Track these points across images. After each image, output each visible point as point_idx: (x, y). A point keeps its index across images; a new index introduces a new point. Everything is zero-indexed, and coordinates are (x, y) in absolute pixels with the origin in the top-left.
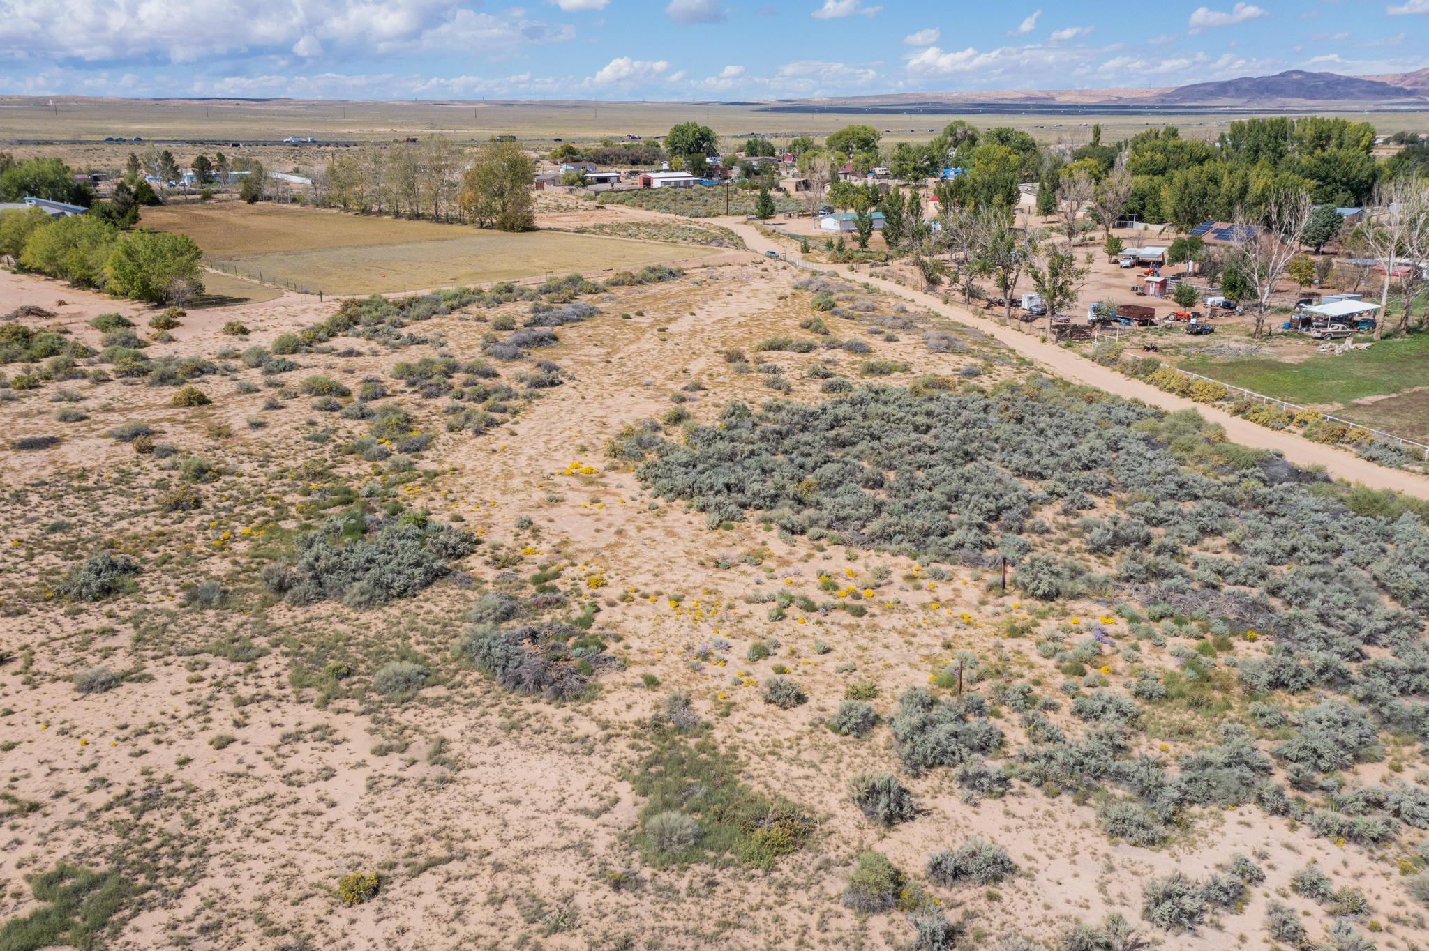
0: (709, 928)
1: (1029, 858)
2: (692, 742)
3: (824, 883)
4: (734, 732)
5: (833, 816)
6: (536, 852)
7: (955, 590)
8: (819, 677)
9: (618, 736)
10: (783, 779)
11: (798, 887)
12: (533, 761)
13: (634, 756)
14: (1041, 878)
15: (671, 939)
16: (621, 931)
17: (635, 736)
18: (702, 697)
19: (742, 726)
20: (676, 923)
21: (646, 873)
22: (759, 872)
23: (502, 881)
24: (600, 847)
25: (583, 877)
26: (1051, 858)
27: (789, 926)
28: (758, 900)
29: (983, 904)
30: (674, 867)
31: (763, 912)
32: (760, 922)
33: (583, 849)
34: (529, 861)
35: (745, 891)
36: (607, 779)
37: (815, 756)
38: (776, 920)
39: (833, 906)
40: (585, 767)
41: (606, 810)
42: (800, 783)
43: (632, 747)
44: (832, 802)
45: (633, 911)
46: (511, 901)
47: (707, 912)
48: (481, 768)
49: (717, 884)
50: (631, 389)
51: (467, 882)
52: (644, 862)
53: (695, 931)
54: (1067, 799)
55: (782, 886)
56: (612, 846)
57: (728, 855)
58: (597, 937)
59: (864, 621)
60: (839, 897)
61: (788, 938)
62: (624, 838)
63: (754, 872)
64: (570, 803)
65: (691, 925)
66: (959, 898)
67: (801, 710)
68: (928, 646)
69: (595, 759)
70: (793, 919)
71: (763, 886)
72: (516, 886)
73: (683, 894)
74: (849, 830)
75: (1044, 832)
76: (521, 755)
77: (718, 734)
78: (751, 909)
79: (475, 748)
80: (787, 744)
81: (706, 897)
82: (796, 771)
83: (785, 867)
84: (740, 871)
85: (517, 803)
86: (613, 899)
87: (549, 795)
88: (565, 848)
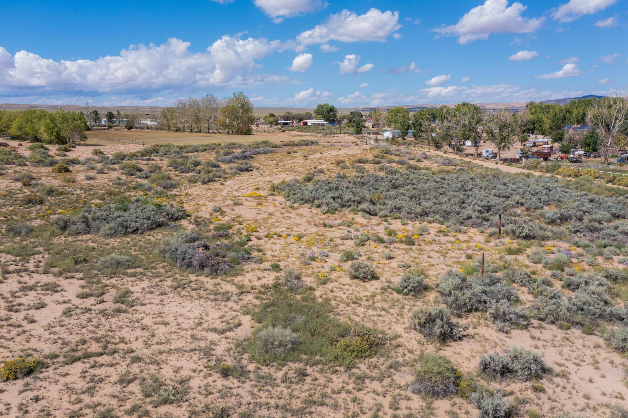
0: (296, 404)
1: (560, 365)
2: (299, 297)
3: (395, 377)
4: (329, 292)
5: (399, 336)
6: (170, 352)
7: (469, 236)
8: (387, 269)
9: (249, 292)
10: (362, 316)
11: (373, 379)
12: (186, 303)
13: (258, 302)
14: (574, 378)
15: (264, 412)
16: (222, 404)
17: (260, 292)
18: (309, 276)
19: (335, 289)
20: (269, 400)
21: (251, 367)
22: (342, 369)
23: (135, 369)
24: (219, 351)
25: (202, 368)
26: (578, 365)
27: (365, 405)
28: (340, 386)
29: (530, 394)
30: (275, 364)
31: (344, 395)
32: (340, 402)
33: (207, 352)
34: (163, 357)
35: (330, 380)
36: (235, 314)
37: (386, 305)
38: (354, 400)
39: (403, 392)
40: (221, 307)
41: (230, 330)
42: (375, 318)
43: (257, 298)
44: (399, 329)
45: (235, 391)
46: (137, 382)
47: (296, 393)
48: (149, 306)
49: (307, 375)
50: (287, 173)
51: (108, 369)
52: (251, 360)
53: (284, 407)
54: (576, 332)
55: (359, 378)
56: (229, 350)
57: (318, 357)
58: (200, 408)
59: (414, 248)
60: (408, 386)
61: (364, 413)
62: (238, 345)
63: (338, 368)
64: (205, 325)
65: (282, 402)
66: (508, 389)
67: (375, 283)
68: (456, 257)
69: (230, 304)
70: (368, 400)
71: (345, 377)
72: (146, 372)
73: (279, 381)
74: (413, 344)
75: (566, 350)
76: (179, 300)
77: (317, 293)
78: (334, 392)
79: (149, 296)
80: (364, 298)
81: (297, 383)
82: (371, 312)
83: (363, 367)
84: (326, 367)
85: (166, 324)
86: (220, 382)
87: (191, 321)
88: (192, 350)
